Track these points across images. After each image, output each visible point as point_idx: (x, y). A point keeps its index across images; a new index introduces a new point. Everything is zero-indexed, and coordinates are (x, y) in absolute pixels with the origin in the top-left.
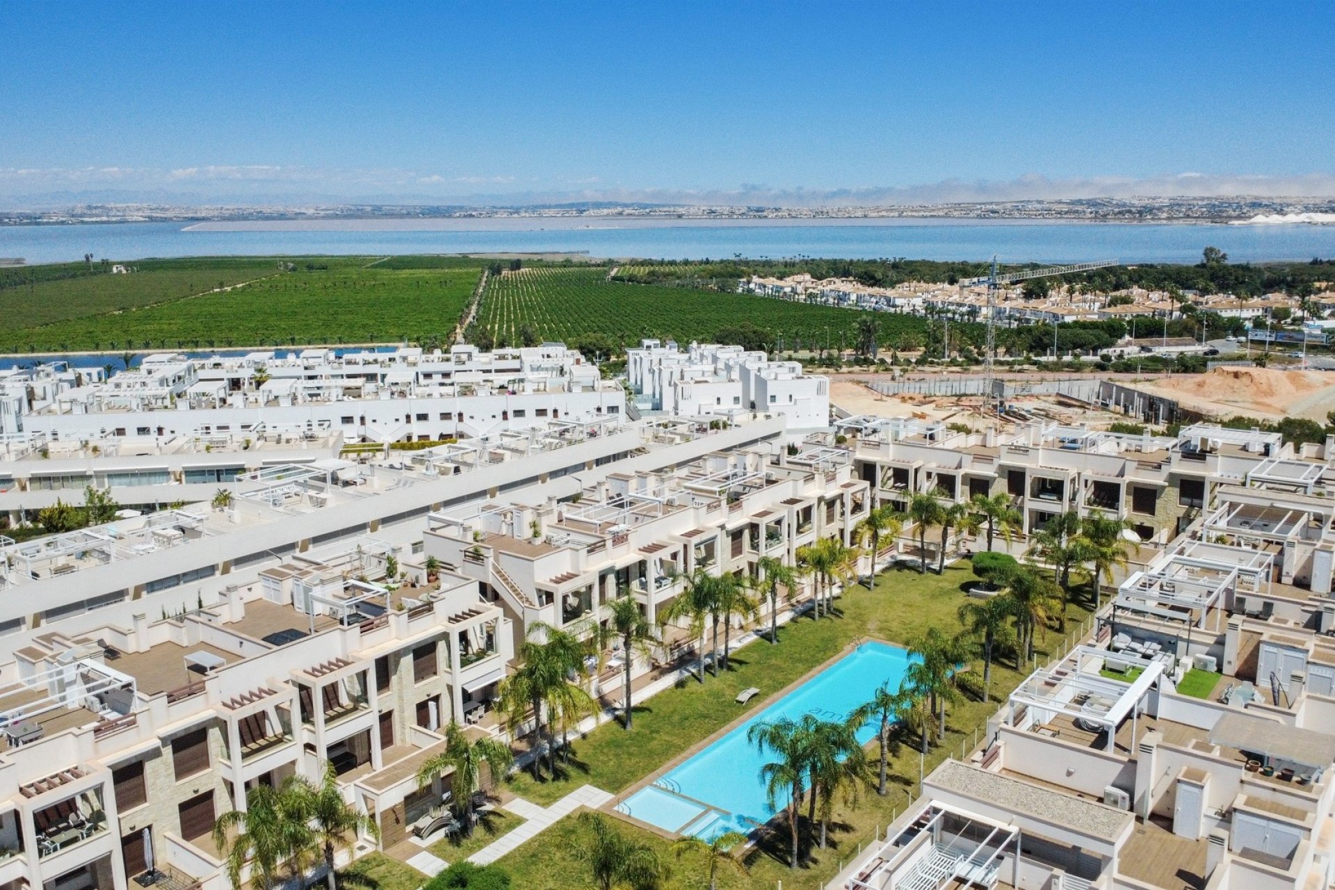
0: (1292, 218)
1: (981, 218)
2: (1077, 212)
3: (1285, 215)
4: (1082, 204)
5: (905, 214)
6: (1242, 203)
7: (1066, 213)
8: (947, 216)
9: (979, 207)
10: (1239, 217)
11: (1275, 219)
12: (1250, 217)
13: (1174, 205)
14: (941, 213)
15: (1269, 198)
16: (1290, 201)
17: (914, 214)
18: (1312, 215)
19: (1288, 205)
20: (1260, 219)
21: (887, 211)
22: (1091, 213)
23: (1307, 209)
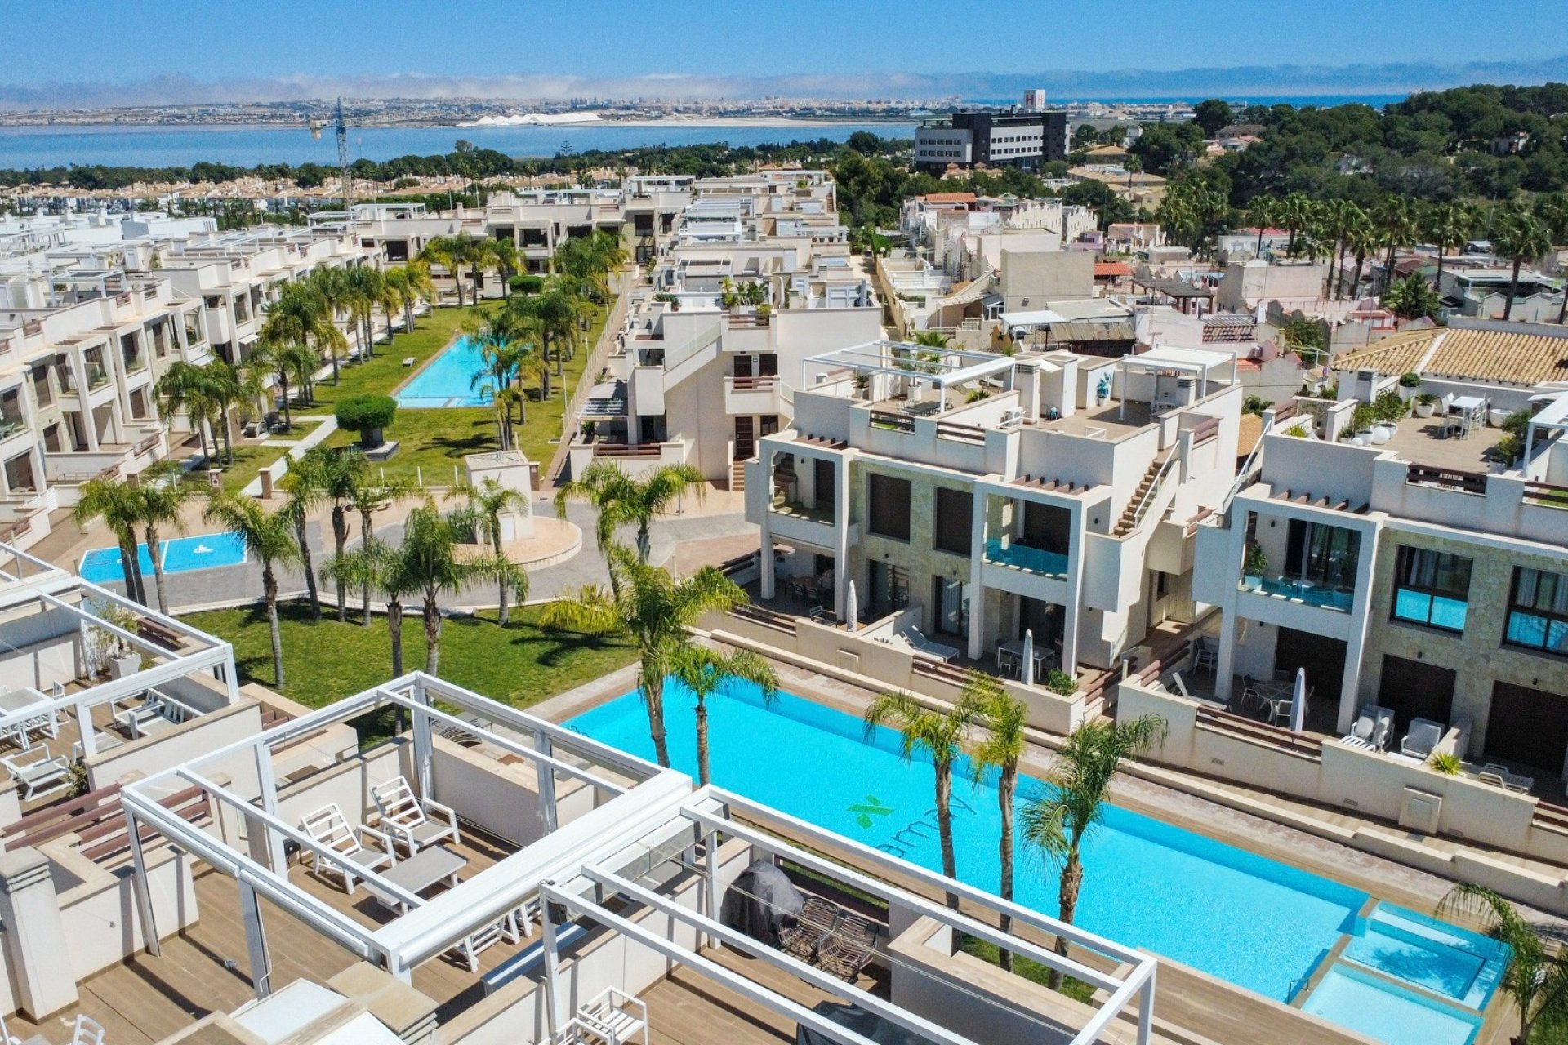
0: (517, 120)
1: (164, 124)
2: (282, 116)
3: (509, 116)
4: (285, 107)
5: (57, 121)
6: (462, 106)
7: (271, 117)
8: (116, 123)
9: (156, 111)
10: (463, 120)
11: (500, 120)
12: (476, 120)
13: (392, 108)
14: (108, 119)
15: (488, 100)
16: (509, 104)
17: (70, 120)
18: (536, 116)
19: (509, 108)
20: (486, 120)
21: (29, 117)
22: (301, 117)
23: (527, 111)
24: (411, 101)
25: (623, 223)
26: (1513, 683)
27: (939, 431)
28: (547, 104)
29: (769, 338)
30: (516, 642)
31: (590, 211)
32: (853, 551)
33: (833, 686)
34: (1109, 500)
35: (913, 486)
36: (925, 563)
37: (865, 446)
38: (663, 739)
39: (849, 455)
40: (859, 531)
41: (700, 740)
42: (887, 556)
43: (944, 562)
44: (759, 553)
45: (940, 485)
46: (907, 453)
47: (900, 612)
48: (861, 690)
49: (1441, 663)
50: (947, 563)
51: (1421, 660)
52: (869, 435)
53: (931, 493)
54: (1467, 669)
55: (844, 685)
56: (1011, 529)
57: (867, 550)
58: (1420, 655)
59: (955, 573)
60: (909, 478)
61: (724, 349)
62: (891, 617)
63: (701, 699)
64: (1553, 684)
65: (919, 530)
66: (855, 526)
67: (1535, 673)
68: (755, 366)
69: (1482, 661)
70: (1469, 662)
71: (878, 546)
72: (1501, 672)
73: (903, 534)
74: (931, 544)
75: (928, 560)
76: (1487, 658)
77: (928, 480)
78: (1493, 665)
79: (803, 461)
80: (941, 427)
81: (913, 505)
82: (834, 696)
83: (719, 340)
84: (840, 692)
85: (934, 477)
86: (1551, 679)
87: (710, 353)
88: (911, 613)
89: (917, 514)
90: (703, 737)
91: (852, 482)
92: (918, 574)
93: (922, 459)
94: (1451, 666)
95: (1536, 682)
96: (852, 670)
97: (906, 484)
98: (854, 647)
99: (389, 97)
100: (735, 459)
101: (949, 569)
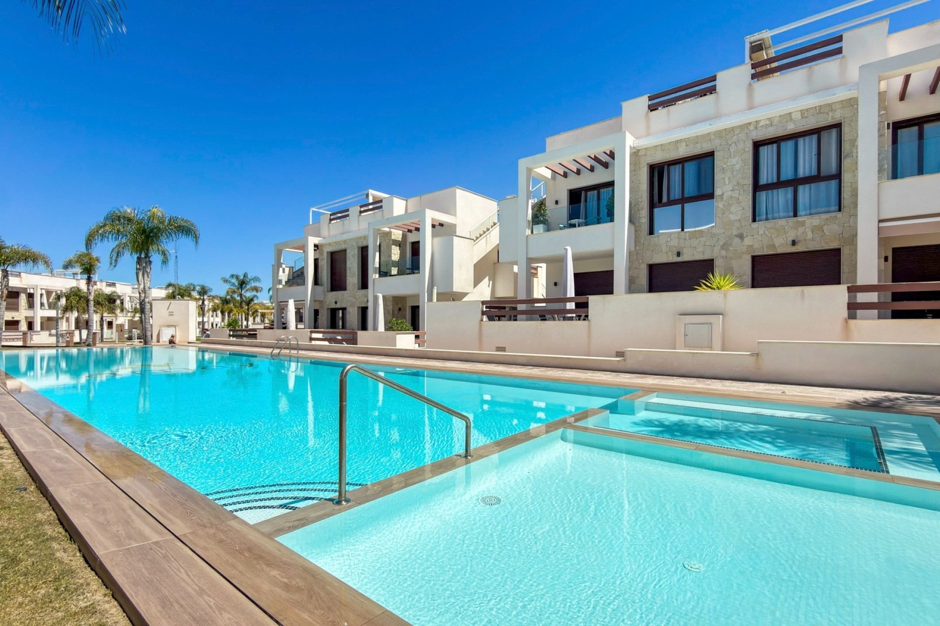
26: (771, 252)
34: (454, 225)
35: (348, 252)
37: (327, 236)
42: (336, 303)
43: (363, 296)
45: (361, 245)
49: (698, 257)
50: (365, 296)
51: (679, 259)
53: (356, 252)
54: (723, 253)
58: (679, 254)
60: (345, 247)
64: (813, 240)
65: (351, 281)
67: (791, 236)
69: (737, 240)
70: (725, 247)
71: (332, 298)
72: (756, 246)
73: (344, 287)
74: (357, 286)
75: (355, 298)
76: (741, 237)
77: (354, 244)
78: (748, 241)
81: (348, 264)
86: (810, 235)
89: (350, 269)
92: (352, 309)
94: (707, 256)
95: (794, 243)
97: (345, 252)
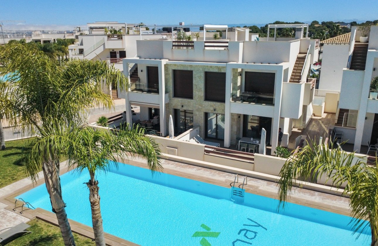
24: (23, 31)
25: (75, 39)
27: (205, 46)
28: (59, 32)
29: (123, 43)
30: (5, 156)
31: (65, 35)
32: (167, 105)
33: (168, 164)
34: (288, 68)
35: (194, 73)
36: (200, 107)
37: (171, 58)
38: (63, 211)
39: (164, 62)
40: (169, 97)
41: (93, 210)
42: (182, 106)
43: (209, 106)
44: (125, 112)
45: (207, 70)
46: (190, 58)
47: (191, 129)
48: (183, 164)
50: (211, 106)
52: (172, 52)
53: (203, 75)
55: (173, 162)
56: (240, 87)
57: (174, 105)
59: (215, 110)
60: (192, 69)
61: (106, 47)
62: (188, 131)
63: (92, 174)
65: (197, 93)
66: (168, 94)
68: (118, 55)
71: (178, 103)
73: (190, 96)
74: (203, 98)
75: (202, 106)
77: (201, 69)
79: (142, 71)
80: (206, 44)
81: (194, 82)
82: (170, 168)
83: (104, 44)
84: (172, 166)
85: (203, 67)
87: (101, 50)
88: (195, 130)
89: (196, 85)
90: (96, 208)
91: (166, 74)
92: (197, 113)
93: (197, 60)
96: (174, 155)
97: (191, 72)
98: (175, 145)
99: (17, 30)
100: (112, 89)
101: (212, 109)
